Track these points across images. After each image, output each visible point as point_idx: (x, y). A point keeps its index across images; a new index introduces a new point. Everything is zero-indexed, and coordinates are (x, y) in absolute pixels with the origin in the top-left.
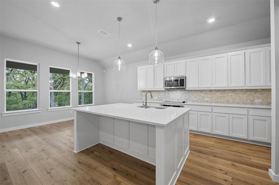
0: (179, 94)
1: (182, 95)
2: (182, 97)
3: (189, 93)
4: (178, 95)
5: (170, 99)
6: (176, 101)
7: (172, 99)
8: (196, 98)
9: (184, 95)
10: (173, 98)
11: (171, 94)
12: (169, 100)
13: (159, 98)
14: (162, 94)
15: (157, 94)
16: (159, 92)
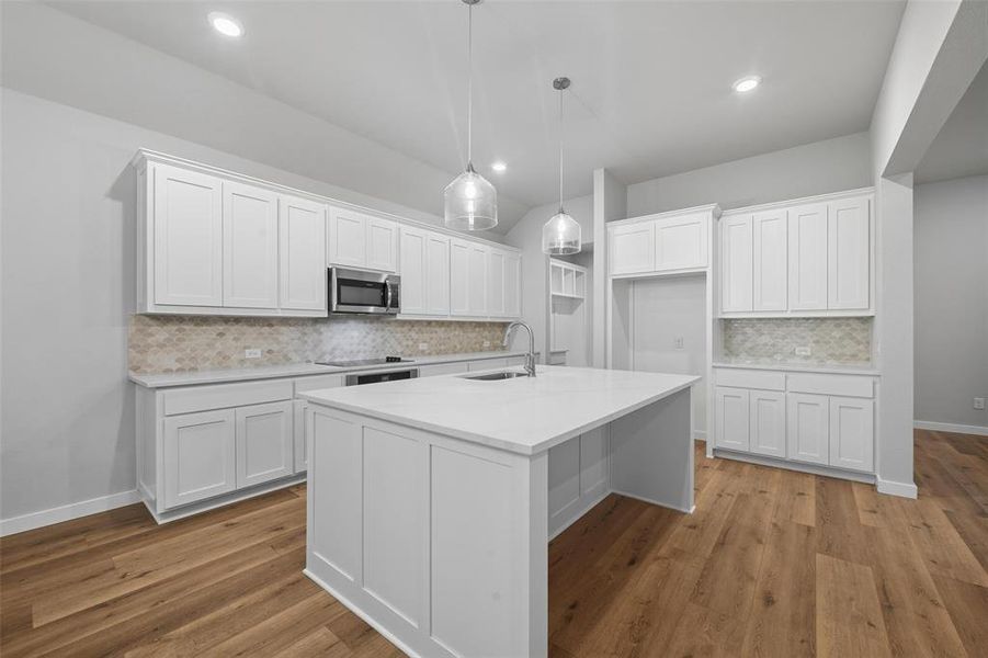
0: (355, 334)
1: (365, 337)
2: (365, 344)
3: (383, 330)
4: (352, 337)
5: (324, 354)
6: (346, 359)
7: (331, 354)
8: (400, 343)
9: (371, 336)
10: (334, 349)
11: (330, 334)
12: (320, 357)
13: (270, 352)
14: (287, 334)
15: (261, 333)
16: (271, 325)
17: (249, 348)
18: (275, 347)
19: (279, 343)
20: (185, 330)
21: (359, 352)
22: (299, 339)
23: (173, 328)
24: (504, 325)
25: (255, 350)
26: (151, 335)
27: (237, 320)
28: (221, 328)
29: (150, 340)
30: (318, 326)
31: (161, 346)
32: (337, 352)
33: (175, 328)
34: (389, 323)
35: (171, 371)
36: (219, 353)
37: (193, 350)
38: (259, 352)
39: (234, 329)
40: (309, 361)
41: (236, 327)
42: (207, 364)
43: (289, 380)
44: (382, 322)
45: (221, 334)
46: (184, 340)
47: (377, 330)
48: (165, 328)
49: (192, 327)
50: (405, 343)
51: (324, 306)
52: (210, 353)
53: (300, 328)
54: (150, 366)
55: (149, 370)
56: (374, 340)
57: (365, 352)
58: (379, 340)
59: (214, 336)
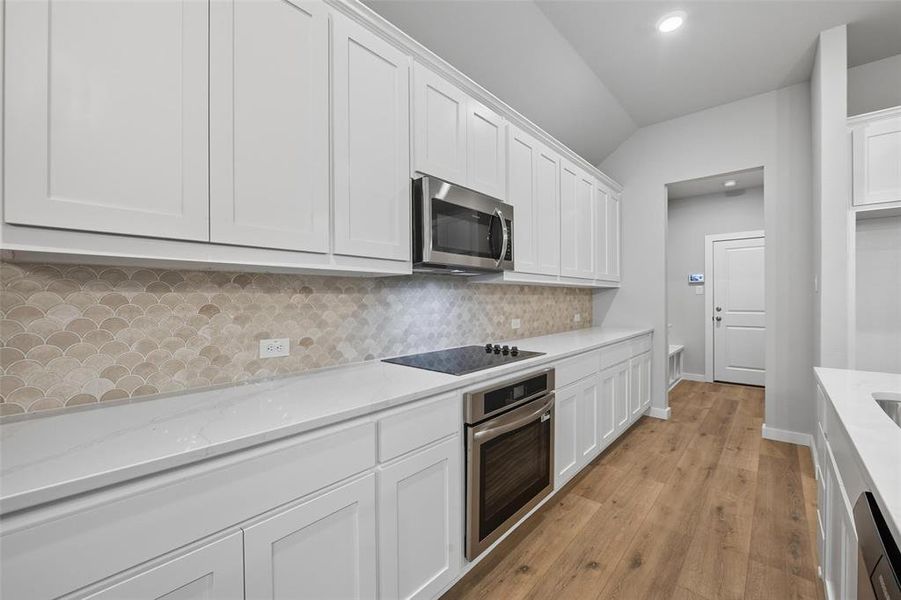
1: (449, 311)
2: (448, 323)
4: (432, 312)
9: (456, 309)
10: (407, 333)
13: (306, 342)
14: (335, 307)
15: (290, 307)
16: (306, 290)
17: (267, 336)
18: (315, 334)
19: (321, 324)
20: (124, 301)
21: (440, 335)
22: (354, 315)
23: (94, 296)
24: (591, 292)
25: (280, 342)
26: (34, 313)
27: (244, 278)
28: (209, 296)
29: (29, 326)
30: (385, 292)
31: (63, 340)
32: (412, 339)
33: (98, 295)
34: (477, 287)
35: (92, 399)
36: (206, 352)
37: (145, 346)
38: (286, 342)
39: (237, 297)
40: (369, 357)
41: (243, 292)
42: (179, 376)
43: (367, 420)
44: (469, 287)
45: (208, 309)
46: (124, 325)
47: (463, 298)
48: (73, 296)
49: (142, 293)
50: (496, 319)
51: (407, 254)
52: (188, 352)
53: (356, 295)
54: (32, 392)
55: (26, 404)
56: (460, 316)
57: (448, 335)
58: (466, 316)
59: (196, 312)
